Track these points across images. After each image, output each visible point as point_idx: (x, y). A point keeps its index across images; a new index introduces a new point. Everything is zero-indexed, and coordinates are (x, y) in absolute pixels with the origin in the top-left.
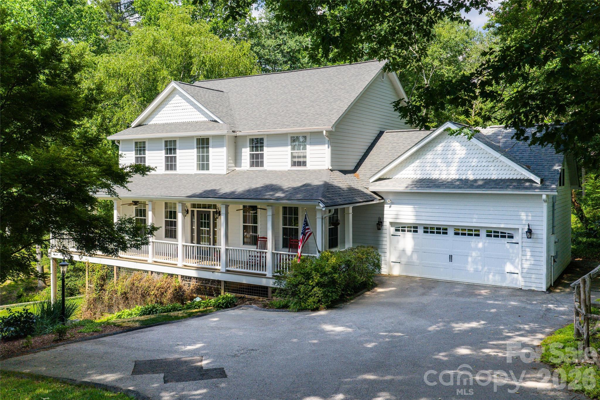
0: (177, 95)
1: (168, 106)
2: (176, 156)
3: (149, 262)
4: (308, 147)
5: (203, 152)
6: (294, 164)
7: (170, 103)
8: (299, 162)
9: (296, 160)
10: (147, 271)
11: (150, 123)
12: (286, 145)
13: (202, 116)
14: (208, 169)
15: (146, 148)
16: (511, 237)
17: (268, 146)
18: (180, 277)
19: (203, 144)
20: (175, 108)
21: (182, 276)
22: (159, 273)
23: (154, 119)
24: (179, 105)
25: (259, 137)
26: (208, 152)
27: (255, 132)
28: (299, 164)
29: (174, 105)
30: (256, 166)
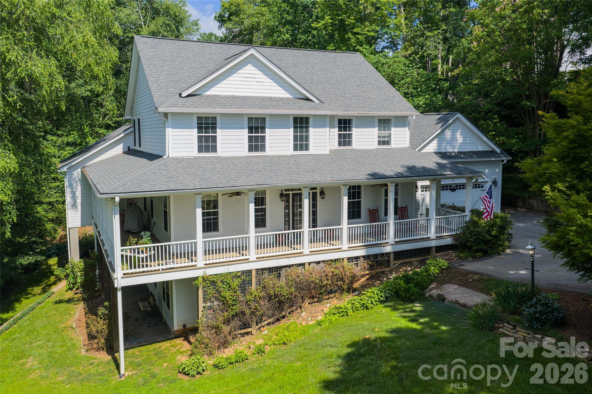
0: (249, 65)
1: (235, 75)
2: (265, 136)
3: (305, 253)
4: (393, 128)
5: (301, 132)
6: (380, 143)
7: (240, 72)
8: (384, 142)
9: (382, 139)
10: (303, 265)
11: (206, 93)
12: (373, 127)
13: (285, 92)
14: (307, 149)
15: (217, 126)
16: (482, 187)
17: (356, 127)
18: (345, 260)
19: (301, 123)
20: (246, 79)
21: (348, 259)
22: (318, 263)
23: (214, 89)
24: (253, 76)
25: (348, 118)
26: (307, 132)
27: (343, 113)
28: (384, 143)
29: (245, 75)
30: (343, 146)
